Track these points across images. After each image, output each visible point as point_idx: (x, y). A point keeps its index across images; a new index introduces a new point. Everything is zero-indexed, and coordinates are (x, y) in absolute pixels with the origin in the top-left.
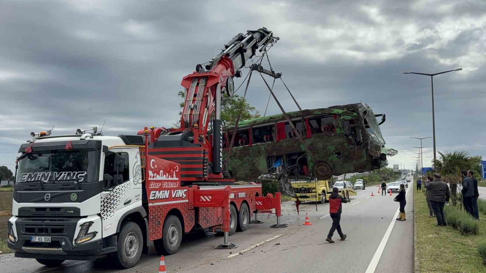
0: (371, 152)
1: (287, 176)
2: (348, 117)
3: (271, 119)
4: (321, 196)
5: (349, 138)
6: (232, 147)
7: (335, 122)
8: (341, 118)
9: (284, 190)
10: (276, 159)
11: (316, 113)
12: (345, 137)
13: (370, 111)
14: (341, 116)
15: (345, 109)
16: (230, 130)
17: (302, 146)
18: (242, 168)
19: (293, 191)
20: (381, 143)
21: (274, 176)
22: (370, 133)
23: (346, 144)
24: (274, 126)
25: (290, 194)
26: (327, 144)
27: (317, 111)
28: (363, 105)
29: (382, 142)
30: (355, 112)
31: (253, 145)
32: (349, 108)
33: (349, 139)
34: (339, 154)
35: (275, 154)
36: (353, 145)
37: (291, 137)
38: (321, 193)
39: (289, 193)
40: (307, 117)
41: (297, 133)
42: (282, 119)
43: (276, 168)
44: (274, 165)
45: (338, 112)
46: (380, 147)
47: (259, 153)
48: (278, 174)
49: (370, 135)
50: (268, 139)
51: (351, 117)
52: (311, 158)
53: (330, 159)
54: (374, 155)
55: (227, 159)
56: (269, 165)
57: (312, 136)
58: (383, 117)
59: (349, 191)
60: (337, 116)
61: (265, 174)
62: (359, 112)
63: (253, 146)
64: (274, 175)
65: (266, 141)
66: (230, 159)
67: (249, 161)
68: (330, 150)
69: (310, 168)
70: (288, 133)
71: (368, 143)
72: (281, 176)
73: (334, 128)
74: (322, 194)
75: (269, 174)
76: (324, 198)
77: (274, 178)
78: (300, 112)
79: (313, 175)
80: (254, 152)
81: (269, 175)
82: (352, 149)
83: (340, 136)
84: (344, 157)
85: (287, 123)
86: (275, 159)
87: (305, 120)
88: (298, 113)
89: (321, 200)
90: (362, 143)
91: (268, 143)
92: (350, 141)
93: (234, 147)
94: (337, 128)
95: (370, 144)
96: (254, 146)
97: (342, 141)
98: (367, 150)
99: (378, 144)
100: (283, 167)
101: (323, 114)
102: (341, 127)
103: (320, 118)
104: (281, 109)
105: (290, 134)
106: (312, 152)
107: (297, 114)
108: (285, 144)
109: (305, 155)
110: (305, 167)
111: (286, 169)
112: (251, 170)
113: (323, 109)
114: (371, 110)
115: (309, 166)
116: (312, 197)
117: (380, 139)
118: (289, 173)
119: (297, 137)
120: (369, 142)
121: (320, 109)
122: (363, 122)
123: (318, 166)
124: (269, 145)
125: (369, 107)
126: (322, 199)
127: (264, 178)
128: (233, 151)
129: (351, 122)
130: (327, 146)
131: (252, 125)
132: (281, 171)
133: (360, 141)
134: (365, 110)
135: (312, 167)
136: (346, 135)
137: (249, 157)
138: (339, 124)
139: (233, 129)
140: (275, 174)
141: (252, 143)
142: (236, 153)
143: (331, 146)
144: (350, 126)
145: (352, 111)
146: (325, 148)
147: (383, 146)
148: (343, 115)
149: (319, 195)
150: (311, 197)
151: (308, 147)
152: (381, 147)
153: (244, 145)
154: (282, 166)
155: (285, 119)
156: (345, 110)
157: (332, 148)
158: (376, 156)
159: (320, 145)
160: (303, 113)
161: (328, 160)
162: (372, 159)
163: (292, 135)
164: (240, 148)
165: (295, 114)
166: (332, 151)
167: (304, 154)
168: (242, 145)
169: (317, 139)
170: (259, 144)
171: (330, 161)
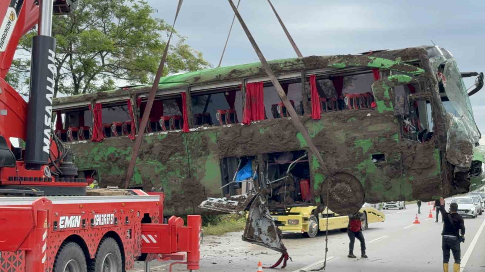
0: (451, 156)
1: (266, 203)
2: (405, 76)
3: (234, 74)
4: (309, 223)
5: (404, 123)
6: (145, 132)
7: (374, 87)
8: (389, 77)
9: (256, 233)
10: (242, 162)
11: (334, 64)
12: (396, 121)
13: (452, 65)
14: (388, 74)
15: (400, 58)
16: (140, 94)
17: (299, 136)
18: (164, 180)
19: (277, 236)
20: (474, 137)
21: (236, 203)
22: (451, 114)
23: (396, 137)
24: (240, 90)
25: (269, 242)
26: (354, 135)
27: (338, 60)
28: (439, 53)
29: (475, 133)
30: (419, 67)
31: (191, 130)
32: (407, 57)
33: (404, 127)
34: (379, 157)
35: (239, 152)
36: (411, 139)
37: (276, 115)
38: (309, 217)
39: (267, 239)
40: (314, 73)
41: (290, 108)
42: (257, 76)
43: (240, 184)
44: (237, 178)
45: (382, 65)
46: (472, 147)
47: (205, 147)
48: (245, 198)
49: (452, 118)
50: (227, 117)
51: (411, 78)
52: (318, 165)
53: (360, 167)
54: (457, 163)
55: (132, 159)
56: (225, 177)
57: (323, 115)
58: (478, 77)
59: (370, 212)
60: (381, 74)
61: (216, 196)
62: (428, 66)
63: (190, 132)
64: (236, 199)
65: (221, 123)
66: (138, 159)
67: (181, 165)
68: (361, 148)
69: (316, 186)
70: (271, 107)
71: (446, 137)
72: (252, 201)
73: (373, 100)
74: (312, 218)
75: (224, 196)
76: (315, 226)
77: (236, 206)
78: (298, 60)
79: (322, 202)
80: (194, 146)
81: (225, 198)
82: (409, 148)
83: (385, 117)
84: (392, 164)
85: (269, 84)
86: (240, 162)
87: (308, 79)
88: (293, 64)
89: (307, 230)
90: (431, 134)
91: (224, 126)
92: (406, 130)
93: (149, 132)
94: (380, 100)
95: (450, 138)
96: (194, 133)
97: (389, 129)
98: (442, 153)
99: (467, 140)
100: (257, 181)
101: (351, 67)
102: (389, 98)
103: (343, 75)
104: (257, 53)
105: (274, 107)
106: (323, 151)
107: (292, 67)
108: (262, 132)
109: (307, 158)
110: (304, 183)
111: (262, 187)
112: (184, 185)
113: (350, 57)
114: (454, 61)
115: (314, 183)
116: (289, 223)
117: (471, 128)
118: (270, 195)
119: (289, 115)
120: (448, 134)
121: (343, 56)
122: (437, 89)
123: (334, 183)
124: (226, 132)
125: (448, 57)
126: (311, 228)
127: (213, 205)
128: (145, 142)
129: (411, 87)
130: (355, 138)
131: (192, 86)
132: (253, 191)
133: (426, 130)
134: (441, 63)
135: (319, 184)
136: (399, 117)
137: (181, 158)
138: (385, 90)
139: (147, 93)
140: (238, 196)
141: (190, 125)
142: (151, 147)
143: (364, 139)
144: (408, 97)
145: (414, 65)
146: (349, 143)
147: (477, 144)
148: (393, 71)
149: (305, 219)
150: (287, 224)
151: (313, 139)
152: (474, 146)
153: (173, 129)
154: (255, 180)
155: (265, 75)
156: (398, 61)
157: (366, 145)
158: (462, 165)
159: (341, 136)
160: (305, 63)
161: (357, 170)
162: (453, 171)
163: (279, 111)
164: (162, 135)
165: (288, 64)
166: (366, 150)
167: (303, 155)
168: (168, 129)
169: (335, 124)
170: (205, 128)
171: (361, 172)
